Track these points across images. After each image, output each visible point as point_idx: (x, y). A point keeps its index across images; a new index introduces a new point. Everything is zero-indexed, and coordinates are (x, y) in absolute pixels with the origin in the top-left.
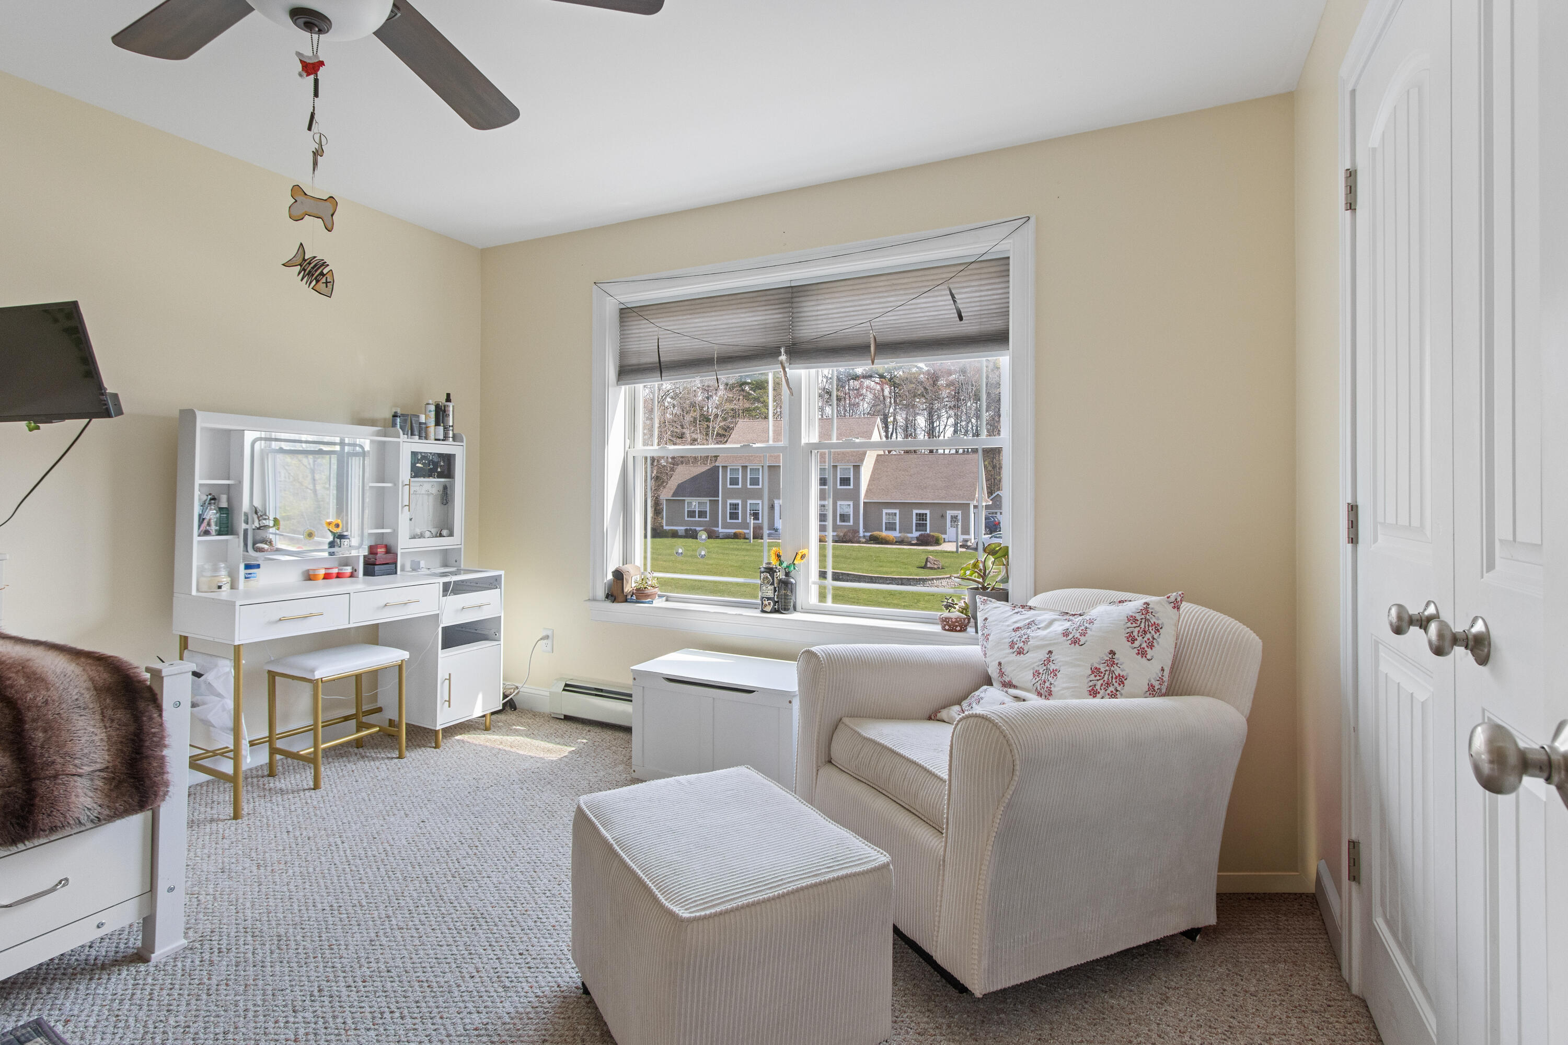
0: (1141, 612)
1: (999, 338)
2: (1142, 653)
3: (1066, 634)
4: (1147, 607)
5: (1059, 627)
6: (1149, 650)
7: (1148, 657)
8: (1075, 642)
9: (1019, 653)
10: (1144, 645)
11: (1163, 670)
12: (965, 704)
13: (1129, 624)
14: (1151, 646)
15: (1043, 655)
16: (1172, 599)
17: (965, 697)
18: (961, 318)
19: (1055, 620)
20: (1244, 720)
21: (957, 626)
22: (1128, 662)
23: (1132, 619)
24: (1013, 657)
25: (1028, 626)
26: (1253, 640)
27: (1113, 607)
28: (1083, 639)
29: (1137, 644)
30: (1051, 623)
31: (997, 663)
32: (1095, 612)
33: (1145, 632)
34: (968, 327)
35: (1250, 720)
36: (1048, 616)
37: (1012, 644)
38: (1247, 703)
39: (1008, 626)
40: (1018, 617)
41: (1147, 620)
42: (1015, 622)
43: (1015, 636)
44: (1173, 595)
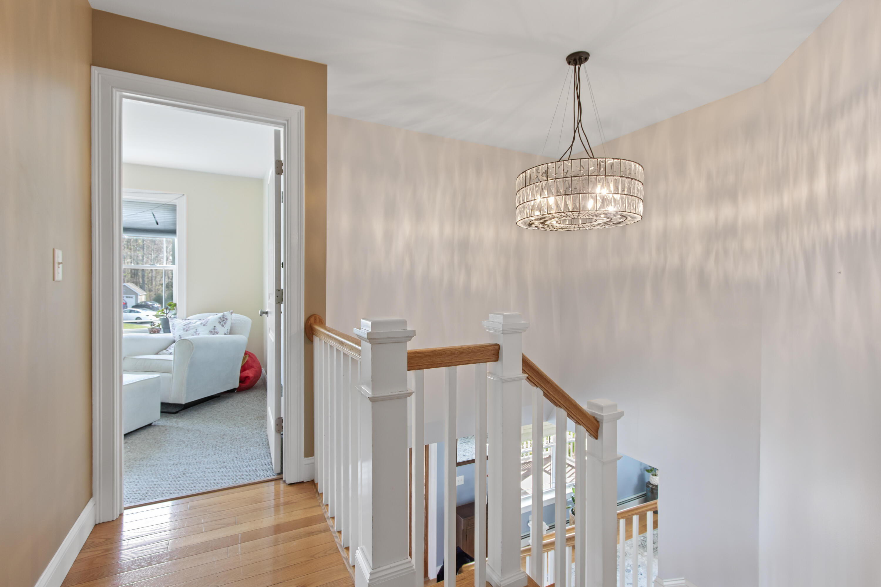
0: (222, 316)
1: (173, 232)
2: (223, 326)
3: (201, 324)
4: (224, 315)
5: (199, 323)
6: (224, 325)
7: (224, 326)
8: (204, 325)
9: (187, 331)
10: (223, 324)
11: (228, 330)
12: (168, 349)
13: (219, 319)
14: (225, 324)
15: (195, 330)
16: (230, 312)
17: (167, 348)
18: (157, 224)
19: (197, 321)
20: (247, 340)
21: (156, 331)
22: (219, 328)
23: (220, 318)
24: (185, 333)
25: (189, 324)
26: (249, 320)
27: (214, 316)
28: (206, 325)
29: (221, 324)
30: (196, 322)
31: (179, 335)
32: (209, 318)
33: (223, 321)
34: (160, 227)
35: (249, 339)
36: (195, 321)
37: (184, 329)
38: (248, 335)
39: (182, 325)
40: (185, 322)
41: (224, 318)
42: (184, 323)
43: (185, 327)
44: (231, 311)
